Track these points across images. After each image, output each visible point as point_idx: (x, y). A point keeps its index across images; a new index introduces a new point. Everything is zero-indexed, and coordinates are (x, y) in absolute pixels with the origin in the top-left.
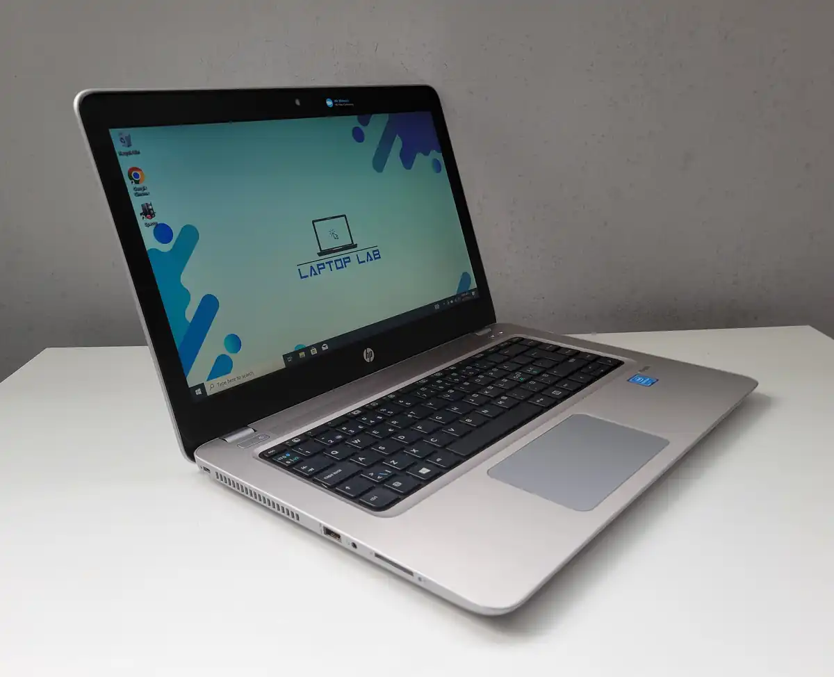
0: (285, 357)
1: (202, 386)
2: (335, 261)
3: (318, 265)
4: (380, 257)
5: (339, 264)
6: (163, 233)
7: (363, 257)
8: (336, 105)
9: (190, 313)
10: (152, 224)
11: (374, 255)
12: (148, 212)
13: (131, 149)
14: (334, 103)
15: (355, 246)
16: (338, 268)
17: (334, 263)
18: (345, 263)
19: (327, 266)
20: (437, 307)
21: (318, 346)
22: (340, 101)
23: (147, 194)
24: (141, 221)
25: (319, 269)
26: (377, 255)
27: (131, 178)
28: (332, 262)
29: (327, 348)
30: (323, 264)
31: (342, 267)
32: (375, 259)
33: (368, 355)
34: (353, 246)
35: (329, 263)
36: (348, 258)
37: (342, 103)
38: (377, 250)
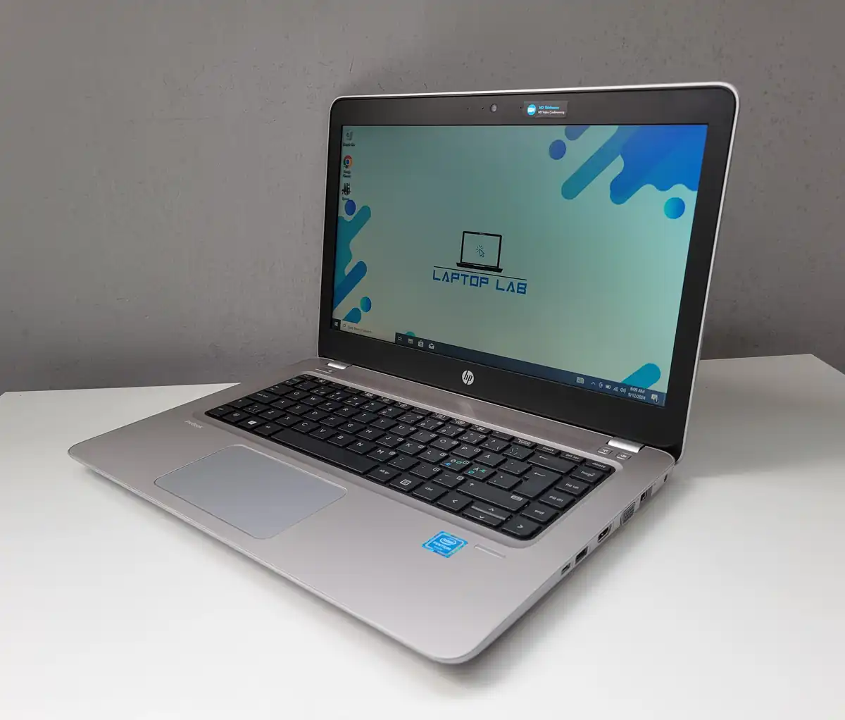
0: (397, 335)
1: (339, 321)
2: (472, 277)
3: (453, 274)
4: (524, 293)
5: (474, 281)
6: (351, 207)
7: (504, 284)
8: (540, 112)
9: (348, 270)
10: (346, 199)
11: (518, 288)
12: (346, 190)
13: (351, 142)
14: (538, 110)
15: (500, 271)
16: (471, 284)
17: (470, 277)
18: (481, 282)
19: (462, 278)
20: (580, 381)
21: (426, 342)
22: (547, 108)
23: (349, 177)
24: (342, 195)
25: (453, 278)
26: (522, 289)
27: (345, 164)
28: (468, 276)
29: (433, 348)
30: (459, 275)
31: (477, 285)
32: (518, 292)
33: (468, 377)
34: (498, 270)
35: (465, 276)
36: (487, 279)
37: (548, 110)
38: (525, 285)
